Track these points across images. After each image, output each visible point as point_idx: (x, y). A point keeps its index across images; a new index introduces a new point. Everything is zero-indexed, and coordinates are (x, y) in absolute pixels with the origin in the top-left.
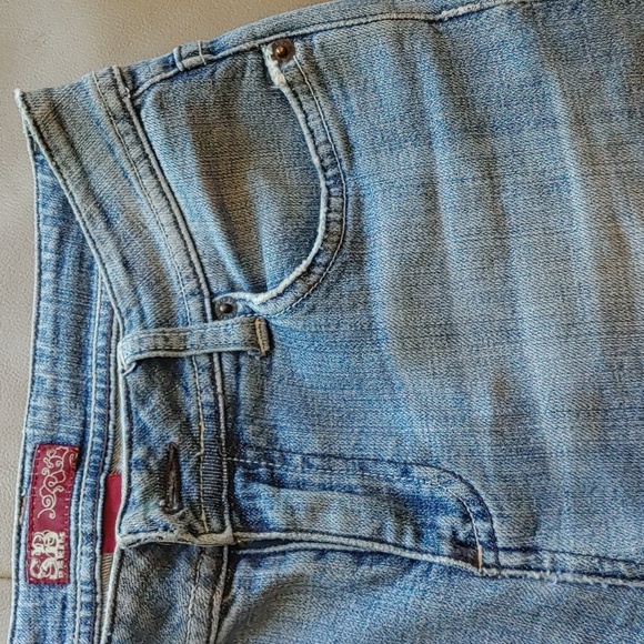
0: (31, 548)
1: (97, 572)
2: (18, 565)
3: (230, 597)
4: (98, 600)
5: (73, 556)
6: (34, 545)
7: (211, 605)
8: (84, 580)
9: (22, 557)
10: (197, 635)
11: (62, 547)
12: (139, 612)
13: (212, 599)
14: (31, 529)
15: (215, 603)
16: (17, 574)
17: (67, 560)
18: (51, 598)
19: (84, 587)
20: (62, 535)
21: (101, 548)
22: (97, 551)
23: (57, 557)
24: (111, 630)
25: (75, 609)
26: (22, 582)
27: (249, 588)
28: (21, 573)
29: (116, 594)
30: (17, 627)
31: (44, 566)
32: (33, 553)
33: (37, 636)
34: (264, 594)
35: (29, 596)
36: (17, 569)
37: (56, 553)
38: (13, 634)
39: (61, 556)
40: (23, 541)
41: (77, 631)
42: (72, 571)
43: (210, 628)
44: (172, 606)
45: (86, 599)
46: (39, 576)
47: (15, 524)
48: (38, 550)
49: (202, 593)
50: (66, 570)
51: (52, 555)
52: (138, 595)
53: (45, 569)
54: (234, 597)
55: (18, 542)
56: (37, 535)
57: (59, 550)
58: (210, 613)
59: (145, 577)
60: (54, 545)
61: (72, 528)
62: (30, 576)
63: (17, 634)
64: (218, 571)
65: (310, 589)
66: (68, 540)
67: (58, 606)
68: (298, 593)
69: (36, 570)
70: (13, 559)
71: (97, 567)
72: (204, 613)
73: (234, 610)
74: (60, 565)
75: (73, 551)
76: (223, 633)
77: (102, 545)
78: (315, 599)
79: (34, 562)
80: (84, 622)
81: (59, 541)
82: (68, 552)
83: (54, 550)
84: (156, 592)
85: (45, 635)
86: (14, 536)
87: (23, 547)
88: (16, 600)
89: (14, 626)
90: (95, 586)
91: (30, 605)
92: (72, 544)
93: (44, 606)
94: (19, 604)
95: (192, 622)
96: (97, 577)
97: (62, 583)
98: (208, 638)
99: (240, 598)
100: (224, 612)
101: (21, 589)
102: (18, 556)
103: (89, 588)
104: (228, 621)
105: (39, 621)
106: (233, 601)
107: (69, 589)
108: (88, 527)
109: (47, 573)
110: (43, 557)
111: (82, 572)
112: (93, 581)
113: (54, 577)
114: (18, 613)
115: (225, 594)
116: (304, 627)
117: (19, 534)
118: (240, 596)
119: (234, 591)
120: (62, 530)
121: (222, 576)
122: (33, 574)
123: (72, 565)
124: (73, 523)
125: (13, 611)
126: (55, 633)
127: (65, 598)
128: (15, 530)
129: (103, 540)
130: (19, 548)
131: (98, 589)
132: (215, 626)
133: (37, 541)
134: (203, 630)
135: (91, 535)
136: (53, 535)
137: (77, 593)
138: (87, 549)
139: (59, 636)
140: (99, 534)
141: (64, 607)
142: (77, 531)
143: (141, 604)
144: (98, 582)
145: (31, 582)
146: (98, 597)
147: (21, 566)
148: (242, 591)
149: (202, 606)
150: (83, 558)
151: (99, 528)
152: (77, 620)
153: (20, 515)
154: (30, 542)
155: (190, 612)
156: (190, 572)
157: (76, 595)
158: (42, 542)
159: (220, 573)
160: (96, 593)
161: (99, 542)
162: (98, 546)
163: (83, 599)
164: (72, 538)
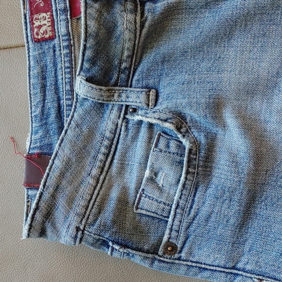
0: (33, 24)
1: (70, 28)
2: (27, 34)
3: (144, 19)
4: (72, 43)
5: (56, 23)
6: (34, 22)
7: (135, 22)
8: (63, 34)
9: (29, 30)
10: (130, 39)
11: (50, 20)
12: (99, 29)
13: (135, 19)
14: (32, 14)
15: (137, 21)
16: (27, 39)
17: (53, 25)
18: (47, 47)
19: (64, 38)
20: (49, 13)
21: (70, 15)
22: (69, 17)
23: (47, 25)
24: (86, 41)
25: (60, 50)
26: (30, 43)
27: (154, 12)
28: (29, 38)
29: (86, 21)
30: (31, 66)
31: (41, 31)
32: (35, 26)
33: (42, 68)
34: (162, 14)
35: (35, 49)
36: (27, 37)
37: (47, 23)
38: (30, 70)
39: (50, 24)
40: (28, 21)
41: (63, 61)
42: (56, 31)
43: (135, 35)
44: (115, 26)
45: (65, 44)
46: (39, 37)
47: (23, 13)
48: (37, 24)
49: (130, 17)
50: (53, 30)
51: (45, 25)
52: (98, 20)
53: (42, 32)
54: (146, 18)
55: (26, 23)
56: (35, 16)
57: (48, 22)
58: (135, 26)
59: (100, 12)
60: (45, 19)
61: (54, 8)
62: (35, 38)
63: (32, 69)
64: (136, 7)
65: (184, 11)
66: (52, 15)
67: (51, 51)
68: (178, 14)
69: (37, 34)
70: (24, 32)
71: (70, 25)
72: (132, 26)
73: (147, 24)
74: (50, 29)
75: (56, 20)
76: (142, 39)
77: (71, 13)
78: (187, 16)
79: (36, 30)
80: (66, 55)
81: (47, 17)
82: (53, 21)
83: (45, 22)
84: (106, 19)
85: (46, 67)
86: (23, 19)
87: (28, 24)
88: (29, 53)
89: (30, 66)
90: (70, 36)
91: (37, 53)
92: (55, 17)
93: (44, 52)
94: (31, 54)
95: (127, 32)
96: (70, 31)
97: (52, 38)
98: (135, 42)
99: (149, 18)
100: (142, 26)
101: (30, 46)
102: (26, 30)
103: (67, 38)
104: (145, 31)
105: (42, 61)
106: (146, 20)
107: (56, 41)
108: (62, 6)
109: (43, 34)
110: (40, 27)
111: (62, 30)
112: (68, 34)
113: (47, 36)
114: (31, 59)
115: (142, 16)
116: (182, 32)
117: (25, 18)
118: (149, 17)
119: (146, 15)
120: (48, 11)
121: (139, 9)
122: (36, 37)
123: (56, 28)
124: (54, 6)
125: (27, 59)
126: (51, 64)
127: (54, 47)
128: (23, 17)
129: (70, 11)
130: (26, 26)
131: (71, 37)
132: (138, 34)
133: (36, 19)
134: (132, 36)
135: (64, 9)
136: (44, 14)
137: (60, 42)
138: (63, 17)
139: (54, 65)
140: (68, 8)
141: (54, 51)
142: (56, 10)
143: (100, 25)
144: (71, 33)
145: (35, 41)
146: (72, 42)
147: (29, 34)
148: (150, 14)
149: (131, 22)
150: (62, 23)
151: (68, 4)
152: (62, 56)
153: (24, 9)
154: (32, 20)
155: (125, 27)
156: (122, 8)
157: (60, 43)
158: (38, 19)
159: (137, 8)
160: (71, 40)
161: (69, 12)
162: (69, 14)
163: (64, 45)
164: (54, 13)
